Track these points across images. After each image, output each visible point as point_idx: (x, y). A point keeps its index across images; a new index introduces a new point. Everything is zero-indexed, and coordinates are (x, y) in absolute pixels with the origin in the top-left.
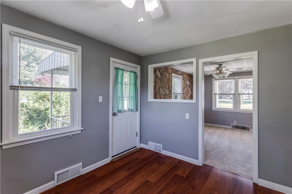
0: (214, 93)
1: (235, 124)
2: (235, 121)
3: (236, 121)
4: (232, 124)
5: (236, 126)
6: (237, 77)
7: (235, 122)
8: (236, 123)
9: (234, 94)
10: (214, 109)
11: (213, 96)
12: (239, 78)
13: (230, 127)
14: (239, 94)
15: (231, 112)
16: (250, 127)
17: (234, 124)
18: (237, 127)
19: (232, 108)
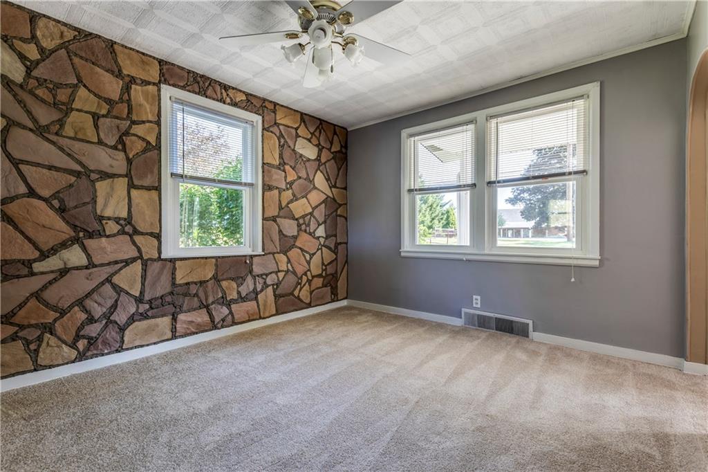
0: (407, 188)
1: (476, 309)
2: (474, 297)
3: (479, 298)
4: (464, 310)
5: (479, 316)
6: (480, 115)
7: (477, 300)
8: (479, 306)
9: (474, 185)
10: (407, 247)
11: (406, 198)
12: (492, 117)
13: (458, 322)
14: (490, 183)
15: (462, 260)
16: (530, 322)
17: (471, 307)
18: (483, 323)
19: (468, 244)
